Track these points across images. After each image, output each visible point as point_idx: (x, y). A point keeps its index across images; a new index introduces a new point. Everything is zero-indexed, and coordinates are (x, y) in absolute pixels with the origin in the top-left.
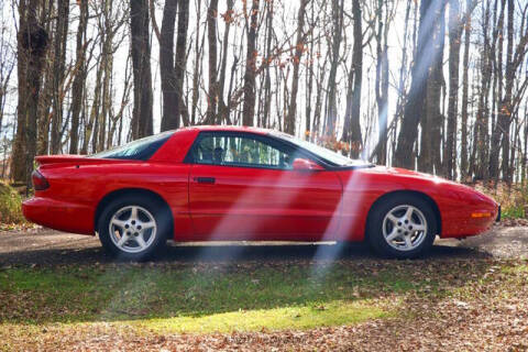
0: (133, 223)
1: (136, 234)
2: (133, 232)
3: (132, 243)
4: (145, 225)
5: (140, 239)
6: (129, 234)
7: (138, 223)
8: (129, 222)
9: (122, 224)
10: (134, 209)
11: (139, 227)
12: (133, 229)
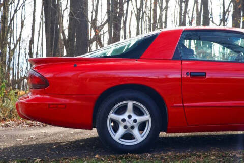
0: (130, 117)
1: (133, 128)
2: (129, 125)
3: (128, 136)
4: (140, 119)
5: (136, 132)
6: (125, 127)
7: (134, 117)
8: (125, 116)
9: (119, 118)
10: (130, 104)
11: (135, 121)
12: (129, 123)
